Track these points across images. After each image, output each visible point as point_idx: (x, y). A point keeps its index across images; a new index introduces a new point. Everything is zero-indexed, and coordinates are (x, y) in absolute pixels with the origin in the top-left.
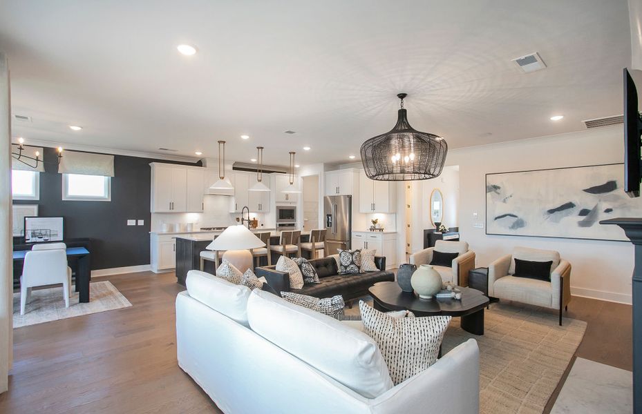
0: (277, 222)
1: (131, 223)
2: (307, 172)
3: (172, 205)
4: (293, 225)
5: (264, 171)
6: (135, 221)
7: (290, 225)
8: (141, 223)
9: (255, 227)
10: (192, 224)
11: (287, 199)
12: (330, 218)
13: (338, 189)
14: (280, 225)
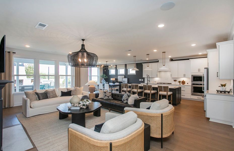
0: (192, 82)
5: (150, 62)
8: (142, 80)
11: (199, 71)
14: (194, 84)
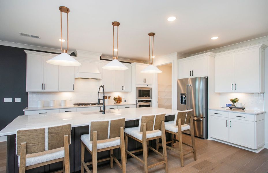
0: (137, 99)
1: (8, 100)
2: (161, 61)
3: (44, 86)
4: (150, 101)
6: (12, 99)
7: (147, 101)
8: (18, 100)
9: (120, 103)
10: (65, 101)
11: (145, 82)
12: (183, 96)
13: (192, 72)
14: (139, 101)
